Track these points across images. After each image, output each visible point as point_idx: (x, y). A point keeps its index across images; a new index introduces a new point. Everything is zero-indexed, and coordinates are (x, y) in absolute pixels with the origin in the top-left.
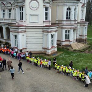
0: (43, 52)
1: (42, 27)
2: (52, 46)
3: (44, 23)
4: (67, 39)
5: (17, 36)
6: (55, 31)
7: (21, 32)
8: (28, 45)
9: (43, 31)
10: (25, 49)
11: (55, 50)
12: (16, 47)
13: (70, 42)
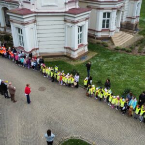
0: (65, 54)
1: (64, 14)
2: (80, 44)
3: (67, 6)
4: (105, 28)
5: (21, 30)
6: (85, 19)
7: (27, 23)
8: (41, 43)
9: (65, 21)
10: (37, 49)
11: (84, 50)
12: (22, 46)
13: (110, 33)
